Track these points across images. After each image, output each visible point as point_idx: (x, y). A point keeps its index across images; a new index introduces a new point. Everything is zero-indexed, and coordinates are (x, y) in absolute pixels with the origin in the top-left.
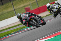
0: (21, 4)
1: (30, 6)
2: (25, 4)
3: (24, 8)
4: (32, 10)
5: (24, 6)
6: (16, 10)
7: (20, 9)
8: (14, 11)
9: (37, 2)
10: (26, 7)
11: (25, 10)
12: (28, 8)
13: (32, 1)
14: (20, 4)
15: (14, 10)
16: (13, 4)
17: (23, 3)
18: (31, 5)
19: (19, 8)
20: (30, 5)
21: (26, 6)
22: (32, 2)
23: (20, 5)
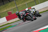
1: (12, 11)
2: (8, 9)
3: (7, 12)
4: (13, 14)
5: (7, 11)
7: (4, 13)
9: (17, 7)
11: (8, 14)
12: (10, 12)
13: (13, 7)
14: (4, 9)
17: (6, 8)
18: (12, 10)
19: (3, 13)
20: (11, 10)
21: (8, 11)
23: (4, 10)
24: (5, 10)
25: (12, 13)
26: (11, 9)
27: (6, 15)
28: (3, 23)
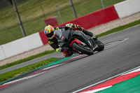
0: (36, 11)
1: (58, 15)
3: (43, 19)
4: (62, 23)
5: (44, 16)
6: (24, 25)
7: (35, 22)
8: (21, 26)
9: (73, 6)
10: (48, 17)
12: (53, 19)
13: (61, 4)
14: (34, 9)
15: (21, 24)
16: (17, 11)
17: (42, 8)
18: (59, 12)
19: (32, 20)
20: (56, 12)
21: (48, 14)
22: (62, 6)
23: (34, 12)
24: (39, 14)
25: (58, 20)
26: (56, 8)
27: (40, 28)
28: (32, 50)
